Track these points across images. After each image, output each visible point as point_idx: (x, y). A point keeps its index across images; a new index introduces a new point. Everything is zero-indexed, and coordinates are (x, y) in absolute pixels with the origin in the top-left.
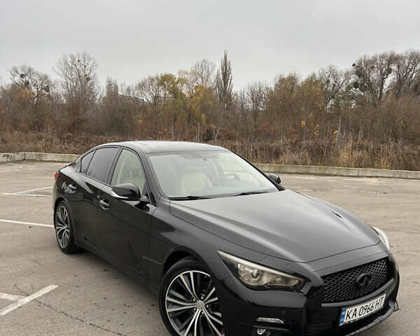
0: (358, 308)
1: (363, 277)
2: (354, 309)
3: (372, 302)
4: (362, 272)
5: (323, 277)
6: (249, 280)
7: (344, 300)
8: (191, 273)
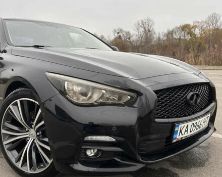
0: (190, 124)
1: (193, 96)
2: (186, 125)
3: (201, 119)
4: (191, 91)
5: (156, 92)
6: (78, 99)
7: (177, 117)
8: (18, 101)
